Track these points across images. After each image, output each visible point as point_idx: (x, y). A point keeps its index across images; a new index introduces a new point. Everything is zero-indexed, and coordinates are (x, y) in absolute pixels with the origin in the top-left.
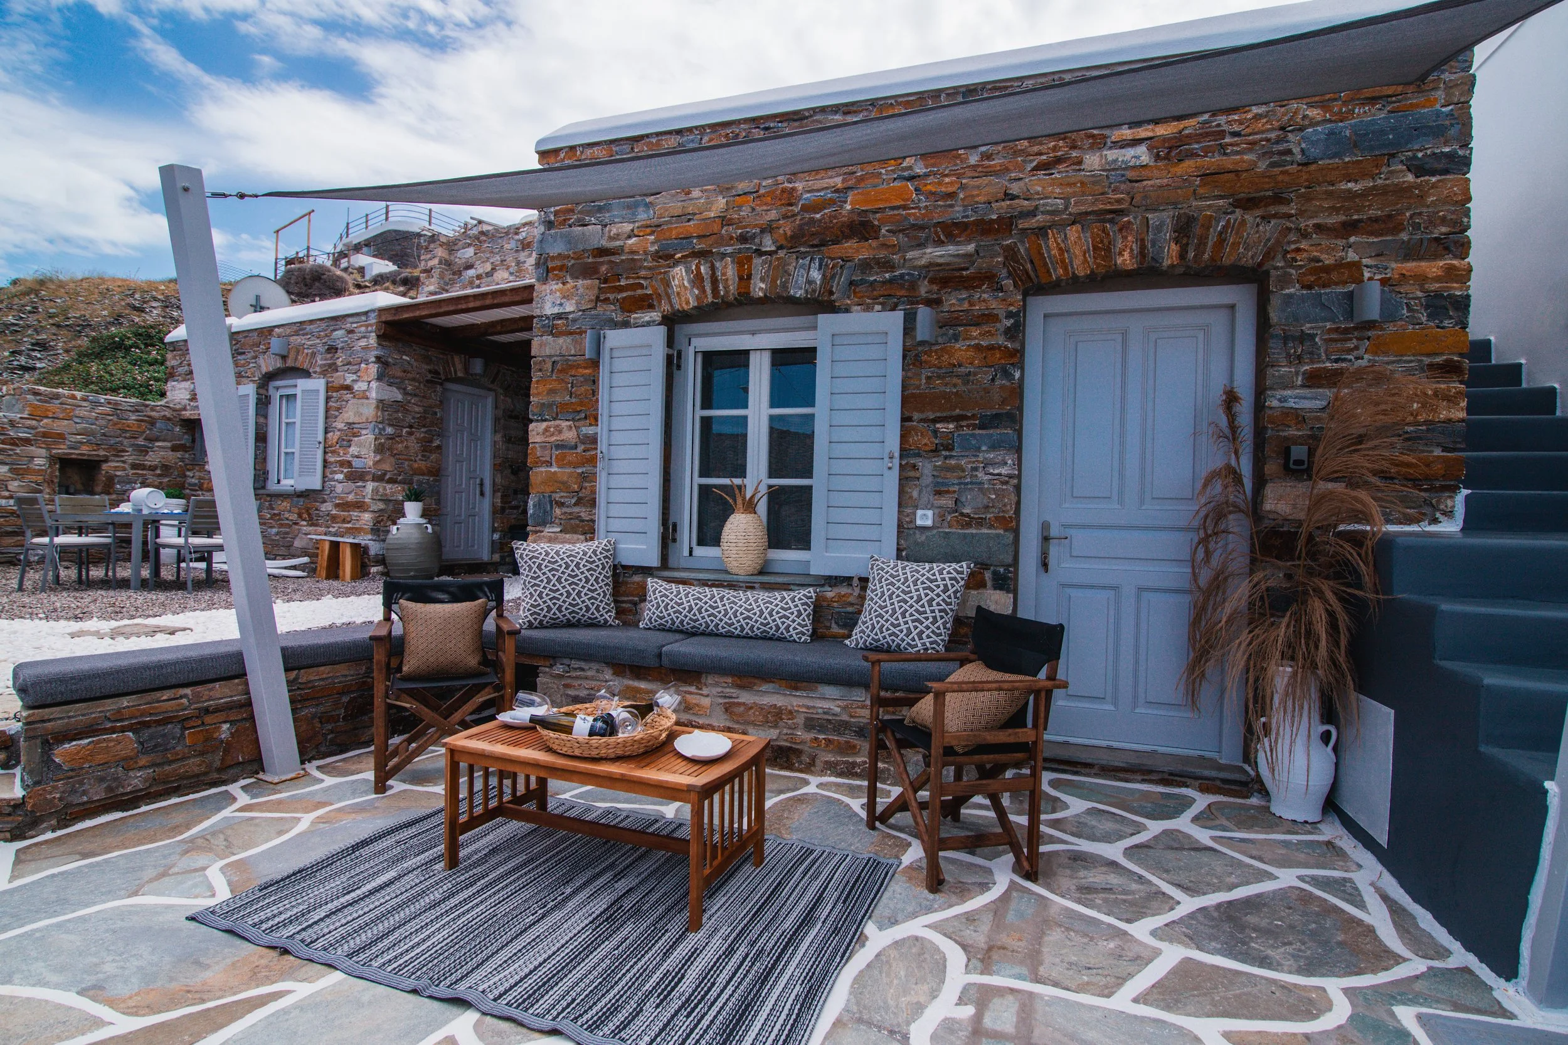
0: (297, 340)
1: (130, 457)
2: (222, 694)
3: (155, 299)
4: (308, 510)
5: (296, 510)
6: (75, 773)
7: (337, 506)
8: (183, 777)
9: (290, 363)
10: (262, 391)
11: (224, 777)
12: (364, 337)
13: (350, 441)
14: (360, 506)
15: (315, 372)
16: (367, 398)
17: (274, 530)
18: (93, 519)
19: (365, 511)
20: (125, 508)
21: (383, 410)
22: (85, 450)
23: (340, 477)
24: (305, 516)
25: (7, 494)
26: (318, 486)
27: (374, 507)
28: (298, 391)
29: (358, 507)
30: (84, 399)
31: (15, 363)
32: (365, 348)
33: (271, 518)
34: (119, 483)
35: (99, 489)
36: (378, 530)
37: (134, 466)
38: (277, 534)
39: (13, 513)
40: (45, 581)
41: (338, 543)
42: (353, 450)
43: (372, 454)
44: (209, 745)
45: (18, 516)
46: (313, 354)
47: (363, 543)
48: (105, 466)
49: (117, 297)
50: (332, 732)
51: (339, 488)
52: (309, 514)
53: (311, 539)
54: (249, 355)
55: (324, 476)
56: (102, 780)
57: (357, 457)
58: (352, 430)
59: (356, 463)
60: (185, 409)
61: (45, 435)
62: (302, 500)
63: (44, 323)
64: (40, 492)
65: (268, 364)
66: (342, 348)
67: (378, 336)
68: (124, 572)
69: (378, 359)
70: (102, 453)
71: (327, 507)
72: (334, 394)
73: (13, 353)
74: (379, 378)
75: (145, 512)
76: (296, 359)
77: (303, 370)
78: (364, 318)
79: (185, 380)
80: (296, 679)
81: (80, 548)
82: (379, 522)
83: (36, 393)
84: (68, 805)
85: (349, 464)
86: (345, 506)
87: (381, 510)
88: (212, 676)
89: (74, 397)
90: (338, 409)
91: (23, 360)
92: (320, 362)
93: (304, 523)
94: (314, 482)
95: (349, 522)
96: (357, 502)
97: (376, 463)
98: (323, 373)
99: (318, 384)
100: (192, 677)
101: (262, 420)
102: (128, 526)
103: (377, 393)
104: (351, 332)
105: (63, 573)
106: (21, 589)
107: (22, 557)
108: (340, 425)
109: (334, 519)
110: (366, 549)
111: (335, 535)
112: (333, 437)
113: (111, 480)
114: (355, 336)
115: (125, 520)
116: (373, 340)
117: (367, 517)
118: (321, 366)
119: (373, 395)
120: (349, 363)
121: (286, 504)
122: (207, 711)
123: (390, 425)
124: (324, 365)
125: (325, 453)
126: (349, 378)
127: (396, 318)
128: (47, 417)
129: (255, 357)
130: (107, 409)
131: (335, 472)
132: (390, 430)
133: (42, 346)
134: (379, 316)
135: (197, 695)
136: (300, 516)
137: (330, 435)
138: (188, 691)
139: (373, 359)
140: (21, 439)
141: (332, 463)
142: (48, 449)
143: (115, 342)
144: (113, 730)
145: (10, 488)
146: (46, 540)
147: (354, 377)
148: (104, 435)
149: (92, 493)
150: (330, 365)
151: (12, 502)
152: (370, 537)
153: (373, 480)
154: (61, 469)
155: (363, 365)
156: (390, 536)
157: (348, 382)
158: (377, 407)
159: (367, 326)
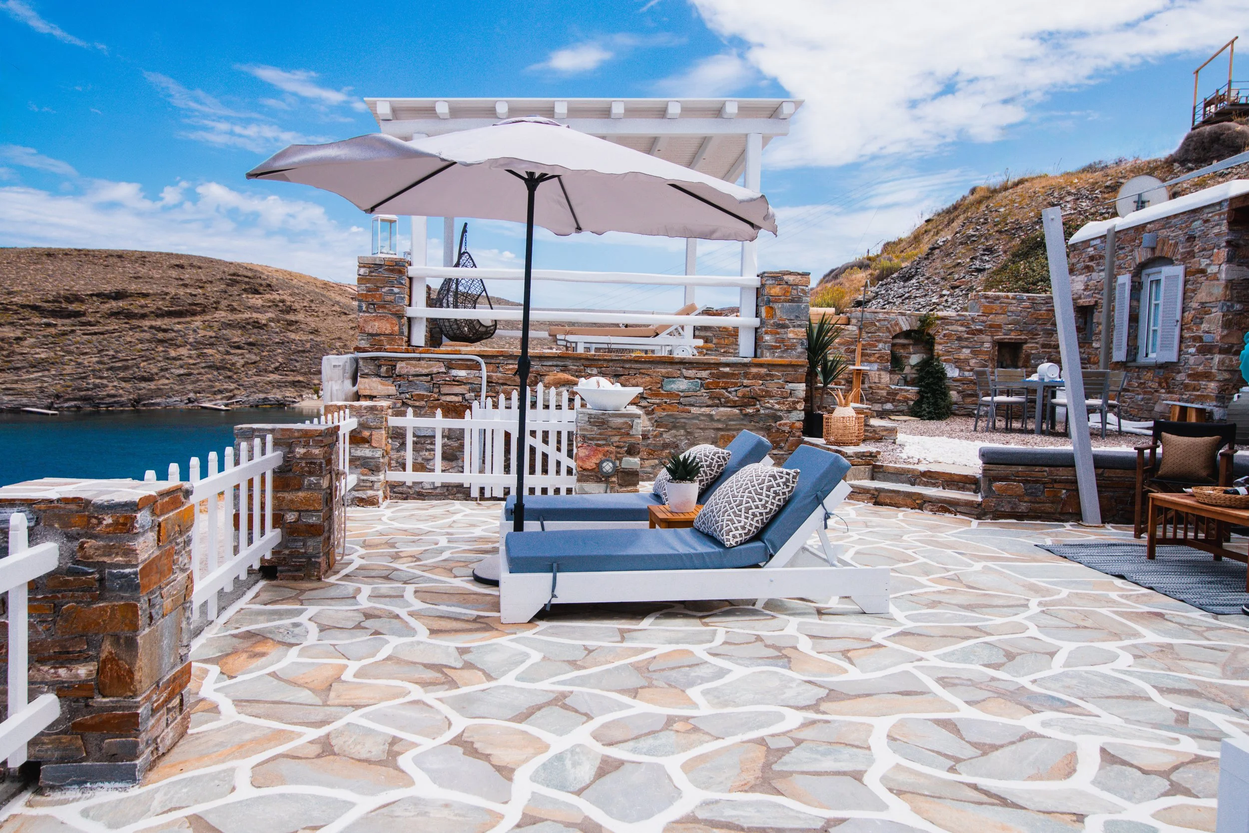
0: (1164, 233)
1: (1041, 339)
2: (1063, 473)
3: (1069, 193)
4: (1166, 379)
5: (1157, 380)
6: (999, 497)
7: (1189, 376)
8: (1043, 512)
9: (1158, 254)
10: (1135, 279)
11: (1062, 518)
12: (1217, 225)
13: (1202, 318)
14: (1208, 376)
15: (1177, 260)
16: (1218, 280)
17: (1140, 397)
18: (1016, 386)
19: (1211, 381)
20: (1034, 378)
21: (1232, 289)
22: (1013, 336)
23: (1192, 350)
24: (1164, 384)
25: (968, 368)
26: (1175, 359)
27: (1220, 377)
28: (1162, 277)
29: (1206, 377)
30: (1014, 298)
31: (973, 267)
32: (1218, 235)
33: (1138, 387)
34: (1033, 359)
35: (1020, 364)
36: (1224, 398)
37: (1044, 346)
38: (1143, 399)
39: (971, 381)
40: (987, 427)
41: (1186, 408)
42: (1205, 326)
43: (1220, 330)
44: (1055, 500)
45: (975, 384)
46: (1176, 244)
47: (1208, 409)
48: (1025, 347)
49: (1040, 199)
50: (1122, 510)
51: (1192, 360)
52: (1167, 383)
53: (1168, 405)
54: (1127, 250)
55: (1180, 350)
56: (1009, 502)
57: (1207, 332)
58: (1204, 309)
59: (1207, 338)
60: (1080, 298)
61: (991, 326)
62: (1162, 371)
63: (991, 231)
64: (986, 366)
65: (1141, 255)
66: (1199, 236)
67: (1229, 223)
68: (1031, 426)
69: (1229, 243)
70: (1023, 337)
71: (1181, 377)
72: (1191, 278)
73: (972, 259)
74: (1229, 260)
75: (1046, 380)
76: (1162, 249)
77: (1167, 258)
78: (1218, 208)
79: (1081, 274)
80: (1102, 474)
81: (1009, 405)
82: (1224, 390)
83: (986, 297)
84: (996, 510)
85: (1200, 339)
86: (1196, 376)
87: (1225, 380)
88: (1059, 463)
89: (1007, 297)
90: (1194, 291)
91: (977, 263)
92: (1181, 250)
93: (1163, 391)
94: (1171, 356)
95: (1198, 390)
96: (1206, 373)
97: (1223, 337)
98: (1183, 260)
99: (1178, 270)
100: (1050, 462)
101: (1135, 303)
102: (1035, 391)
103: (1226, 274)
104: (1206, 221)
105: (998, 424)
106: (975, 430)
107: (976, 412)
108: (1195, 305)
109: (1186, 387)
110: (1211, 413)
111: (1187, 401)
112: (1189, 315)
113: (1028, 356)
114: (1210, 225)
115: (1033, 387)
116: (1224, 228)
117: (1213, 385)
118: (1182, 254)
119: (1223, 276)
120: (1204, 250)
121: (1150, 375)
122: (1055, 481)
123: (1238, 302)
124: (1184, 253)
125: (1182, 330)
126: (1204, 262)
127: (1245, 205)
128: (992, 314)
129: (1132, 251)
130: (1027, 304)
131: (1189, 347)
132: (1238, 307)
133: (990, 250)
134: (1230, 205)
135: (1051, 472)
136: (1160, 384)
137: (1186, 314)
138: (1047, 469)
139: (1224, 244)
140: (977, 330)
141: (1187, 339)
142: (992, 336)
143: (1037, 242)
144: (1014, 481)
145: (971, 364)
146: (989, 399)
147: (1208, 261)
148: (1025, 323)
149: (1016, 367)
150: (1188, 253)
151: (971, 373)
152: (1215, 403)
153: (1220, 353)
154: (999, 351)
155: (1215, 250)
156: (1231, 403)
157: (1203, 266)
158: (1226, 287)
159: (1220, 215)
